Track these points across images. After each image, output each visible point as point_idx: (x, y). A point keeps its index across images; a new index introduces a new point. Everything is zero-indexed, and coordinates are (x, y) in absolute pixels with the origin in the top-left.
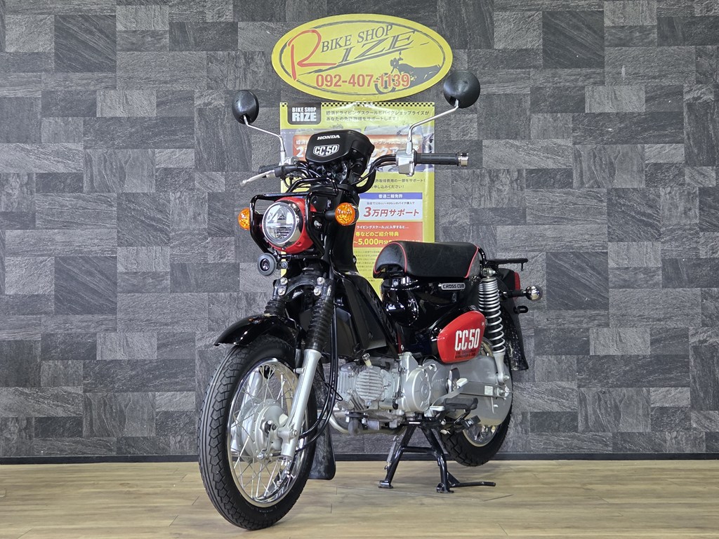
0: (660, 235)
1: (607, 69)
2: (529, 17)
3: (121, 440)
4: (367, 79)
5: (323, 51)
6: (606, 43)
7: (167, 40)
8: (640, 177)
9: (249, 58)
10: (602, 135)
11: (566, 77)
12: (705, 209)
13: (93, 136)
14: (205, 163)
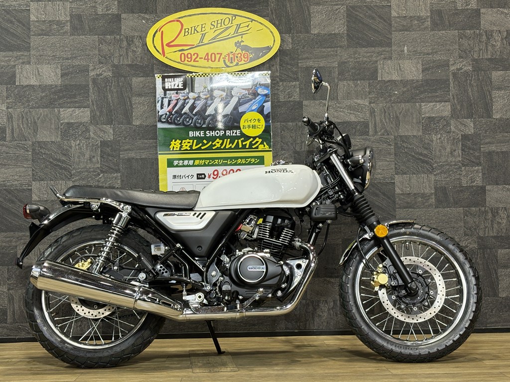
0: (433, 169)
1: (393, 48)
2: (337, 10)
4: (218, 56)
5: (185, 35)
6: (393, 29)
7: (69, 27)
8: (418, 127)
9: (130, 40)
10: (390, 96)
11: (364, 54)
12: (465, 150)
13: (14, 99)
14: (98, 118)
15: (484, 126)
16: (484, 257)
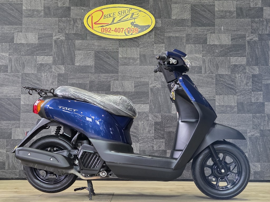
0: (236, 93)
1: (216, 27)
2: (186, 6)
3: (21, 171)
4: (121, 30)
5: (104, 19)
6: (216, 17)
7: (43, 13)
8: (229, 70)
9: (75, 21)
10: (214, 53)
11: (200, 30)
12: (254, 83)
13: (12, 51)
14: (57, 62)
15: (265, 70)
16: (263, 141)
